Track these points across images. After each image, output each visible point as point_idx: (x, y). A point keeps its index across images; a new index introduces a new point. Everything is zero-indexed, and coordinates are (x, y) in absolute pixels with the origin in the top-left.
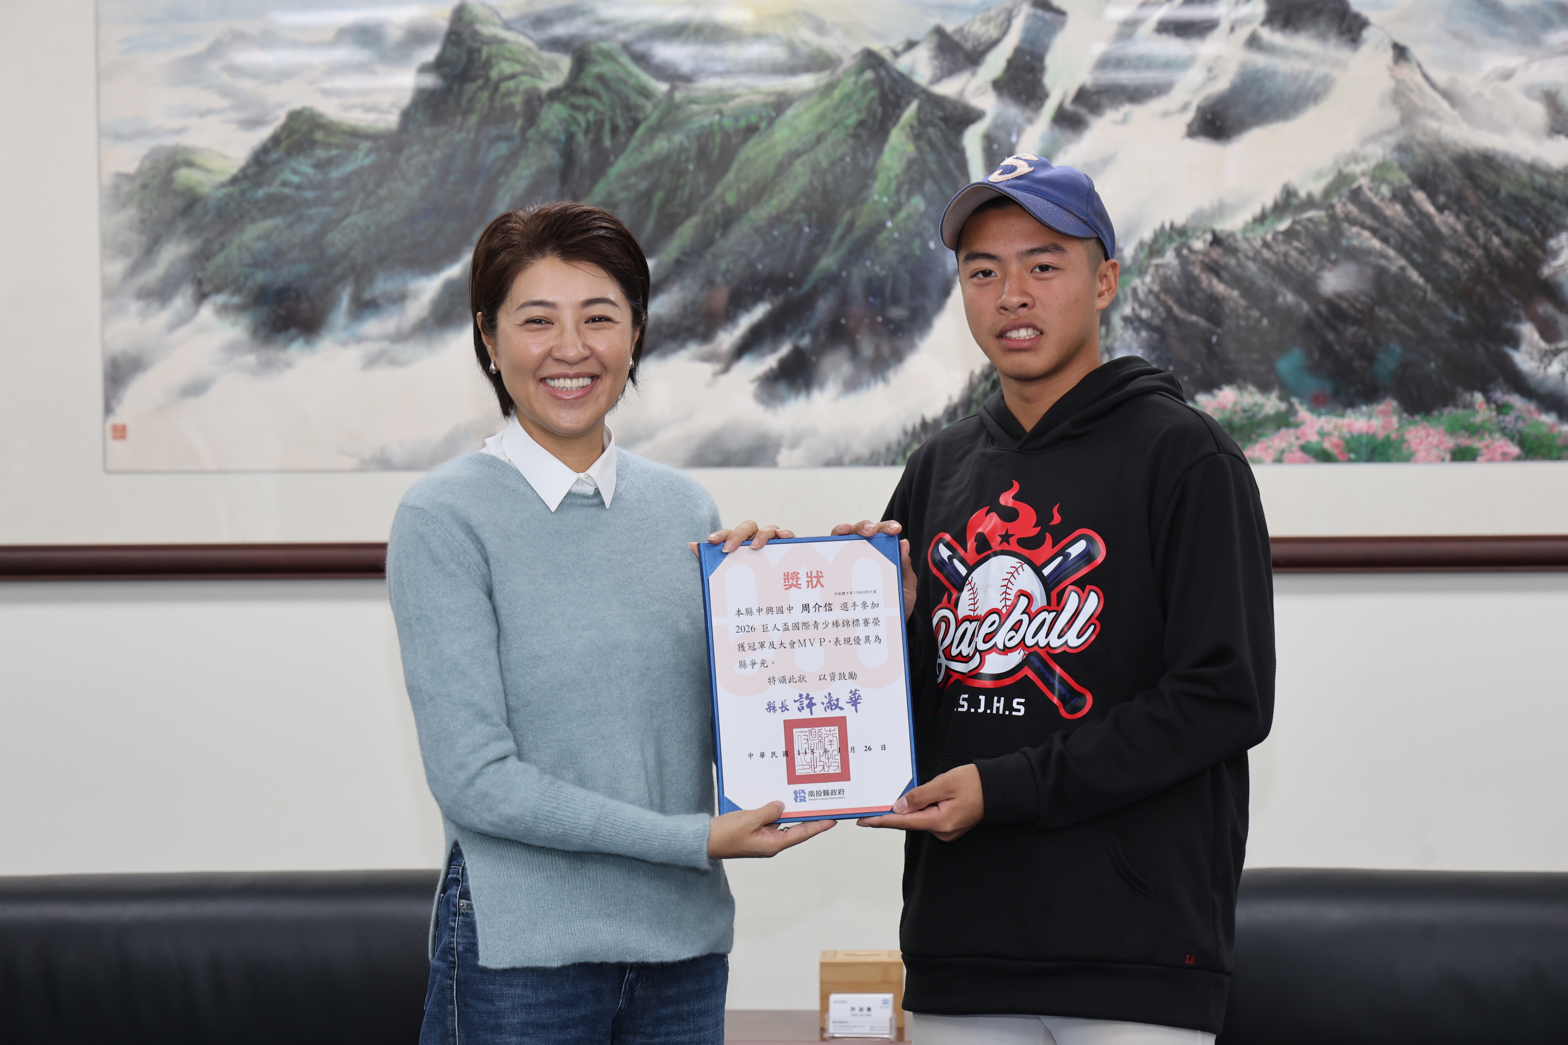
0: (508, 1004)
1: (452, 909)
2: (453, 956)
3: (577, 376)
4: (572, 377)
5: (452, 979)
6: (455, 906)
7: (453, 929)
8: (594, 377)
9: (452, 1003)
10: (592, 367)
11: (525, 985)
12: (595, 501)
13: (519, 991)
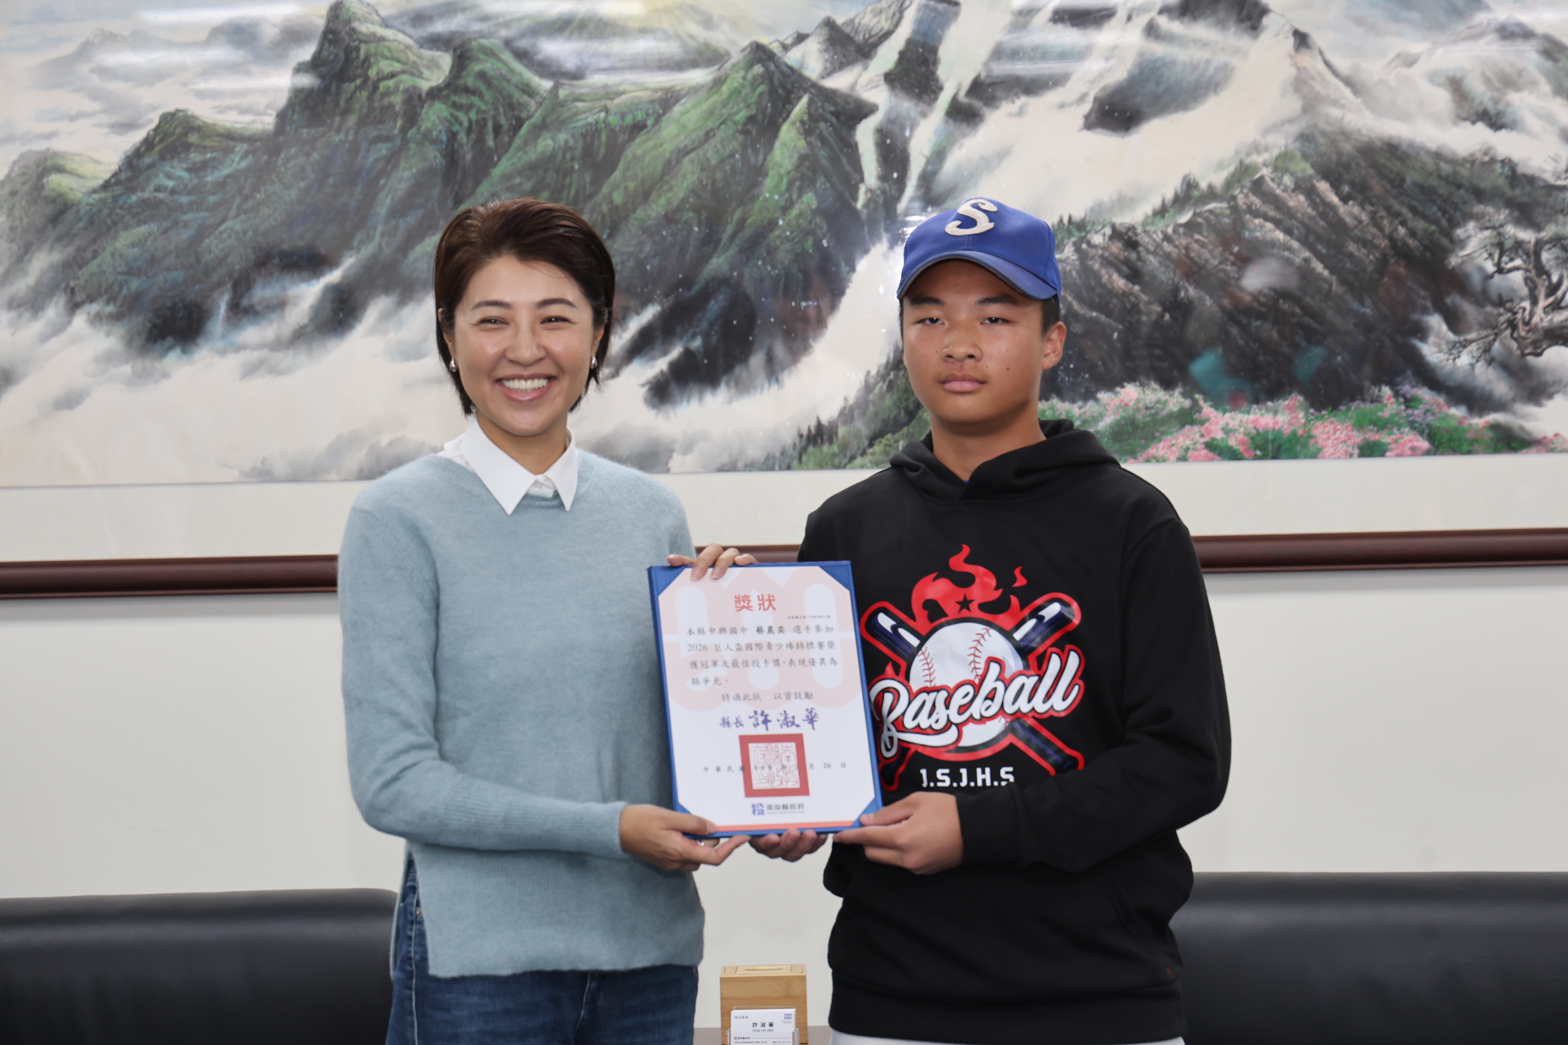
0: (465, 1012)
1: (409, 917)
2: (411, 966)
3: (532, 377)
4: (526, 378)
5: (410, 989)
6: (411, 914)
7: (410, 938)
8: (550, 378)
9: (411, 1013)
10: (548, 368)
11: (482, 994)
12: (554, 503)
13: (476, 999)
